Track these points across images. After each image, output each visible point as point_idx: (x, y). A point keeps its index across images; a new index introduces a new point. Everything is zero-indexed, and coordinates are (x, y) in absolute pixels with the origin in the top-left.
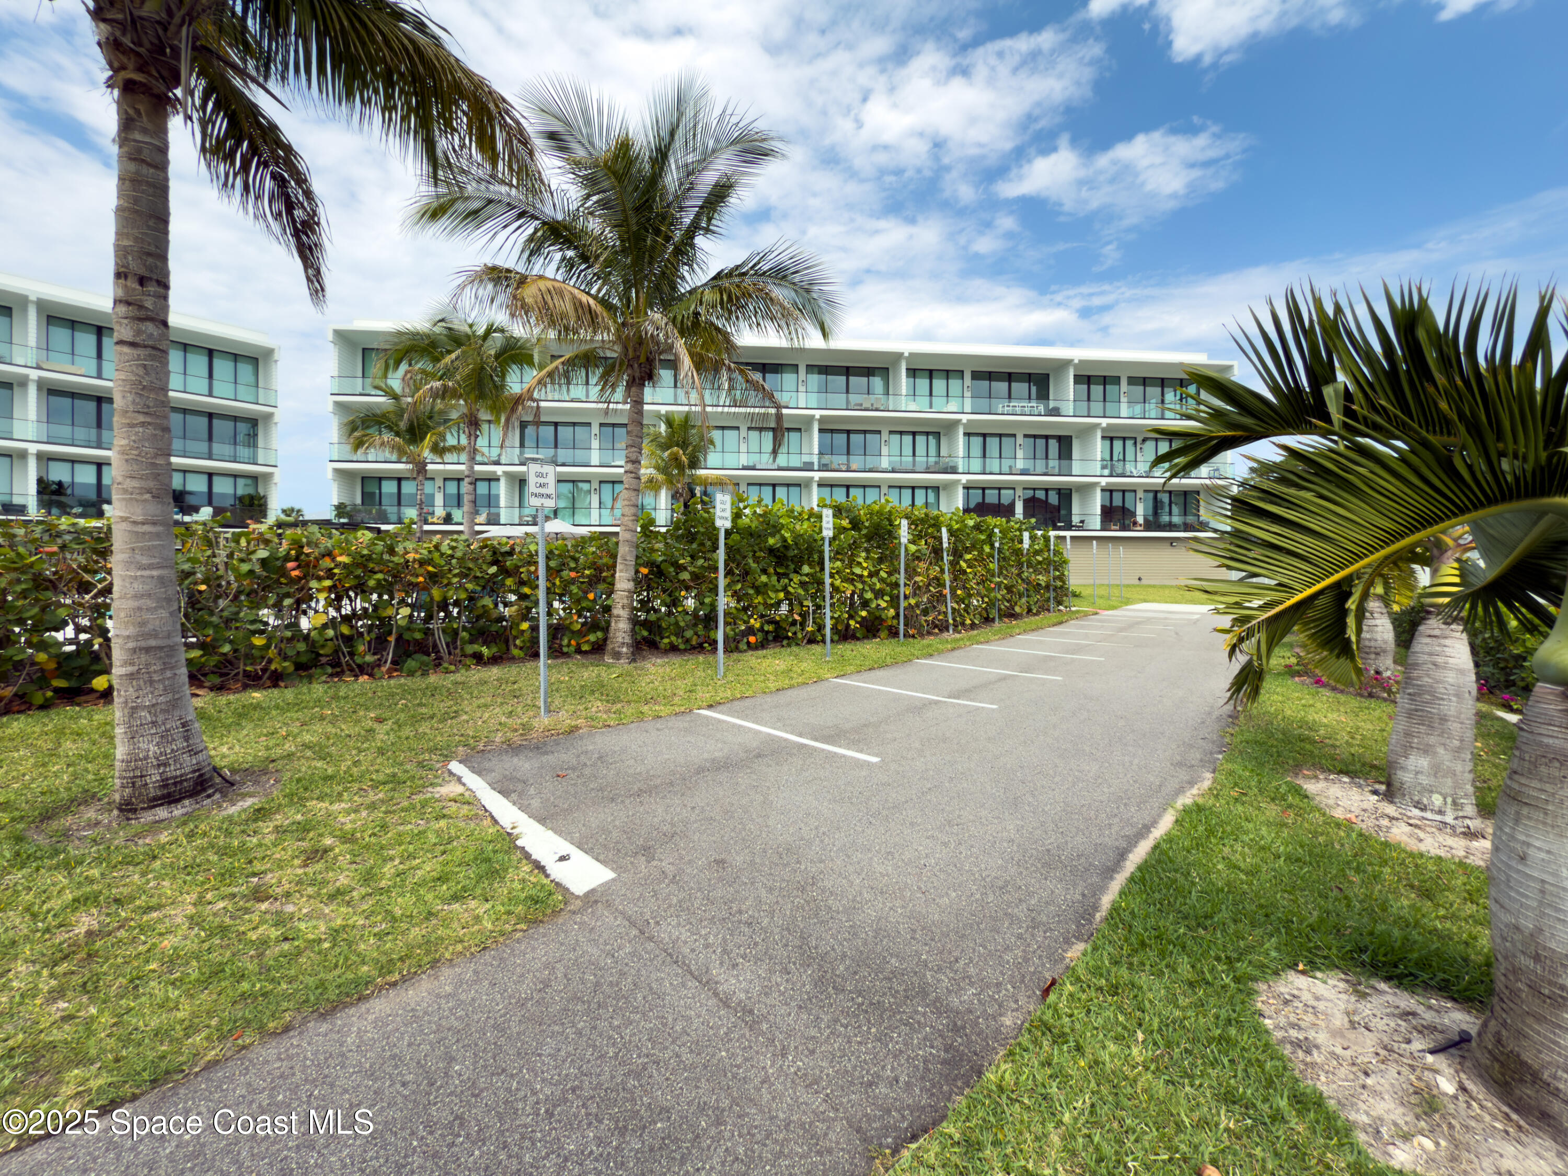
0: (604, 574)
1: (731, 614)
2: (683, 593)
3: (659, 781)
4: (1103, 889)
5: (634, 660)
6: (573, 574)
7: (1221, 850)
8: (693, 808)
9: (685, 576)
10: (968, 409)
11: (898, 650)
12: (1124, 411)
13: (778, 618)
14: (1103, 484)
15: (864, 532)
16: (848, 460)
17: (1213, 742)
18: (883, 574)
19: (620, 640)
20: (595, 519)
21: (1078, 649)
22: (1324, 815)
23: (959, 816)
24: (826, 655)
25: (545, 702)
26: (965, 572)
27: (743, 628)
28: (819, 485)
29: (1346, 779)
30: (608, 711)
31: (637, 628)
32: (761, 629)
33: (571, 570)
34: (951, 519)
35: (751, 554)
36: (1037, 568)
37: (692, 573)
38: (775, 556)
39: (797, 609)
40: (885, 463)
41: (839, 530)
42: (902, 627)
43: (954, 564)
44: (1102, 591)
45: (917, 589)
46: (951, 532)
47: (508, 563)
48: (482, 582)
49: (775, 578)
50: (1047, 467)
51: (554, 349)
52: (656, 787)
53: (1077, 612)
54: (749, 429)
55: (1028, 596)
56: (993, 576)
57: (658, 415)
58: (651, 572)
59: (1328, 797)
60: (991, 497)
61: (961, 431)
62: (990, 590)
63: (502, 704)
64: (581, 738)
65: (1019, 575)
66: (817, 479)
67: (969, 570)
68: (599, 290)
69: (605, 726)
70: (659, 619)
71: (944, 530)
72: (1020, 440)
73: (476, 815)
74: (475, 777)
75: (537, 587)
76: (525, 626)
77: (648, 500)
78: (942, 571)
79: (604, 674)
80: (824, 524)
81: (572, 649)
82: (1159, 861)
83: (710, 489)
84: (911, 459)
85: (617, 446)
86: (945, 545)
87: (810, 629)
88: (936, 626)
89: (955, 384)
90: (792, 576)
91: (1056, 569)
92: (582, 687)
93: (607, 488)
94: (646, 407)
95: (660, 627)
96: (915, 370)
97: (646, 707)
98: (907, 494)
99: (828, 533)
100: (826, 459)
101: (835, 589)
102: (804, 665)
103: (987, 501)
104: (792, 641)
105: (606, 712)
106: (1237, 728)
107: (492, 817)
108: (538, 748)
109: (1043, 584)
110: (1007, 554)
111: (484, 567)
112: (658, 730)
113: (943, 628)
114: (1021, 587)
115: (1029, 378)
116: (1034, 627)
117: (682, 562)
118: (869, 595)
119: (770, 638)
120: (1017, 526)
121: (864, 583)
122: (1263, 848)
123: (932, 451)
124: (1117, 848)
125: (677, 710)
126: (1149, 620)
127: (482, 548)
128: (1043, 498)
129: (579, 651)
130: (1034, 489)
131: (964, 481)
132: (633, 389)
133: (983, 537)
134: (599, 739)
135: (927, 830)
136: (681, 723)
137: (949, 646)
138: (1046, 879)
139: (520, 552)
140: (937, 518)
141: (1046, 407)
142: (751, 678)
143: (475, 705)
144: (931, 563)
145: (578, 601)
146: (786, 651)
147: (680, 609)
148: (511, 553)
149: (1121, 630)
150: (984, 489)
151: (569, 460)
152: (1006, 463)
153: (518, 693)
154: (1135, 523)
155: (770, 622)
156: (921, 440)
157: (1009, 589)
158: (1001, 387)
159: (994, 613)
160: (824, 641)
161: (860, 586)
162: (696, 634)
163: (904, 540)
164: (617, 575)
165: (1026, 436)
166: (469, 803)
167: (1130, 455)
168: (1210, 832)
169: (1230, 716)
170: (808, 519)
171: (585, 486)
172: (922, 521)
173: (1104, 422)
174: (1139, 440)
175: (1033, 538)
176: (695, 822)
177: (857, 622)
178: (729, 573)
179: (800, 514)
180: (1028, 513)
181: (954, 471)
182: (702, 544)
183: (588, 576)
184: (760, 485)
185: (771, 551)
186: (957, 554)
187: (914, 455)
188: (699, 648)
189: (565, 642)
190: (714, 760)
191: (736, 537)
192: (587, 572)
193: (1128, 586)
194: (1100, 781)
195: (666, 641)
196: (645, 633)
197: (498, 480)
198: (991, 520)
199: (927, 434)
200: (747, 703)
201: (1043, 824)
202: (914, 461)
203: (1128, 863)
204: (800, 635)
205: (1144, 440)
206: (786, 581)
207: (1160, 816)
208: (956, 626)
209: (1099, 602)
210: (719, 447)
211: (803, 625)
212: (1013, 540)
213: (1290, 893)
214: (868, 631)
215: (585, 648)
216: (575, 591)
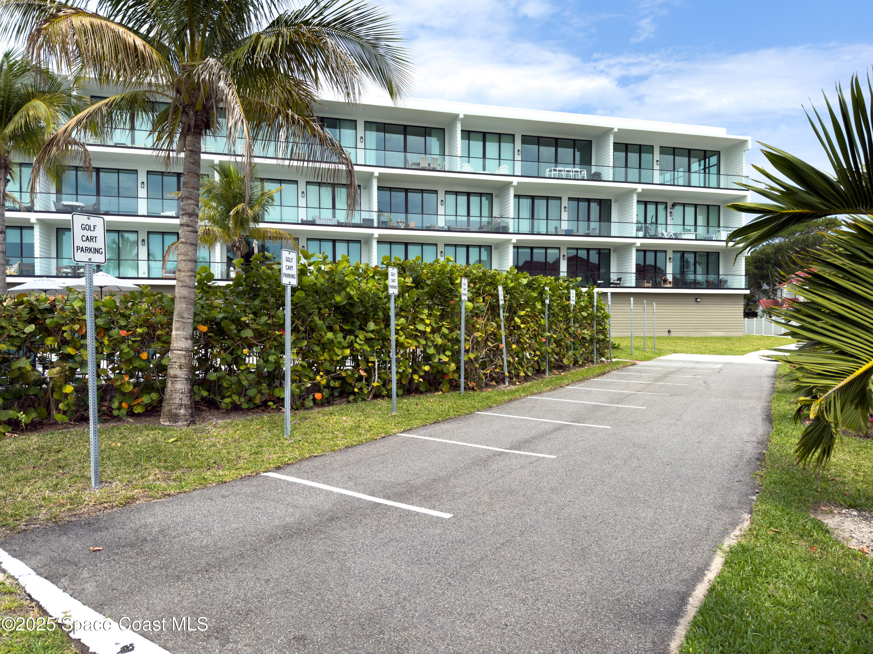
0: (159, 332)
1: (297, 371)
2: (245, 351)
3: (228, 554)
4: (670, 635)
5: (193, 422)
6: (124, 333)
7: (767, 589)
8: (267, 581)
9: (248, 333)
10: (518, 172)
11: (460, 402)
12: (657, 177)
13: (344, 374)
14: (638, 245)
15: (426, 289)
16: (406, 219)
17: (747, 485)
18: (445, 330)
19: (178, 401)
20: (143, 271)
21: (621, 399)
22: (843, 547)
23: (533, 571)
24: (392, 410)
25: (96, 472)
26: (519, 328)
27: (309, 385)
28: (379, 242)
29: (855, 513)
30: (167, 479)
31: (196, 388)
32: (327, 386)
33: (121, 328)
34: (506, 278)
35: (316, 311)
36: (581, 322)
37: (255, 330)
38: (341, 314)
39: (363, 365)
40: (441, 222)
41: (404, 289)
42: (462, 380)
43: (509, 320)
44: (637, 343)
45: (476, 344)
46: (507, 290)
47: (48, 321)
48: (17, 342)
49: (340, 335)
50: (588, 229)
51: (96, 89)
52: (225, 560)
53: (617, 362)
54: (308, 183)
55: (575, 349)
56: (544, 331)
57: (212, 165)
58: (210, 330)
59: (843, 531)
60: (539, 256)
61: (512, 193)
62: (541, 344)
63: (45, 476)
64: (139, 510)
65: (566, 330)
66: (376, 236)
67: (522, 326)
68: (149, 31)
69: (165, 495)
70: (219, 379)
71: (500, 288)
72: (565, 203)
73: (21, 606)
74: (17, 562)
75: (84, 347)
76: (69, 389)
77: (202, 253)
78: (499, 327)
79: (160, 439)
80: (389, 282)
81: (124, 412)
82: (716, 603)
83: (269, 244)
84: (465, 219)
85: (167, 195)
86: (501, 302)
87: (375, 384)
88: (493, 379)
89: (506, 147)
90: (357, 333)
91: (599, 324)
92: (137, 453)
93: (156, 240)
94: (203, 156)
95: (220, 386)
96: (469, 132)
97: (208, 473)
98: (462, 252)
99: (393, 291)
100: (386, 217)
101: (399, 345)
102: (371, 421)
103: (535, 259)
104: (360, 397)
105: (164, 480)
106: (765, 470)
107: (40, 607)
108: (89, 524)
109: (588, 338)
110: (556, 310)
111: (20, 325)
112: (223, 496)
113: (500, 380)
114: (569, 341)
115: (574, 144)
116: (580, 377)
117: (243, 319)
118: (431, 351)
119: (336, 394)
120: (565, 284)
121: (426, 339)
122: (800, 584)
123: (485, 213)
124: (678, 593)
125: (243, 473)
126: (680, 370)
127: (17, 305)
128: (585, 257)
129: (131, 414)
130: (577, 249)
131: (514, 241)
132: (189, 138)
133: (535, 295)
134: (158, 510)
135: (504, 588)
136: (247, 488)
137: (506, 398)
138: (619, 629)
139: (62, 309)
140: (494, 276)
141: (589, 171)
142: (319, 436)
143: (13, 478)
144: (488, 320)
145: (129, 361)
146: (352, 407)
147: (242, 368)
148: (51, 310)
149: (658, 379)
150: (532, 248)
151: (114, 209)
152: (552, 224)
153: (63, 463)
154: (665, 281)
155: (335, 379)
156: (475, 201)
157: (558, 342)
158: (548, 151)
159: (545, 366)
160: (389, 396)
161: (423, 342)
162: (259, 392)
163: (464, 298)
164: (174, 333)
165: (570, 199)
166: (11, 593)
167: (661, 219)
168: (756, 573)
169: (758, 459)
170: (373, 277)
171: (132, 237)
172: (480, 279)
173: (640, 188)
174: (669, 205)
175: (579, 295)
176: (270, 596)
177: (420, 377)
178: (295, 330)
179: (365, 272)
180: (572, 272)
181: (505, 231)
182: (266, 301)
183: (140, 335)
184: (320, 240)
185: (338, 308)
186: (512, 311)
187: (468, 215)
188: (263, 406)
189: (115, 405)
190: (285, 526)
191: (301, 294)
192: (139, 330)
193: (659, 338)
194: (656, 527)
195: (227, 400)
196: (205, 394)
197: (32, 228)
198: (543, 279)
199: (481, 195)
200: (317, 462)
201: (611, 572)
202: (469, 220)
203: (689, 607)
204: (366, 391)
205: (674, 205)
206: (352, 337)
207: (711, 558)
208: (511, 378)
209: (636, 353)
210: (277, 202)
211: (369, 380)
212: (561, 298)
213: (826, 624)
214: (430, 384)
215: (138, 410)
216: (126, 350)
